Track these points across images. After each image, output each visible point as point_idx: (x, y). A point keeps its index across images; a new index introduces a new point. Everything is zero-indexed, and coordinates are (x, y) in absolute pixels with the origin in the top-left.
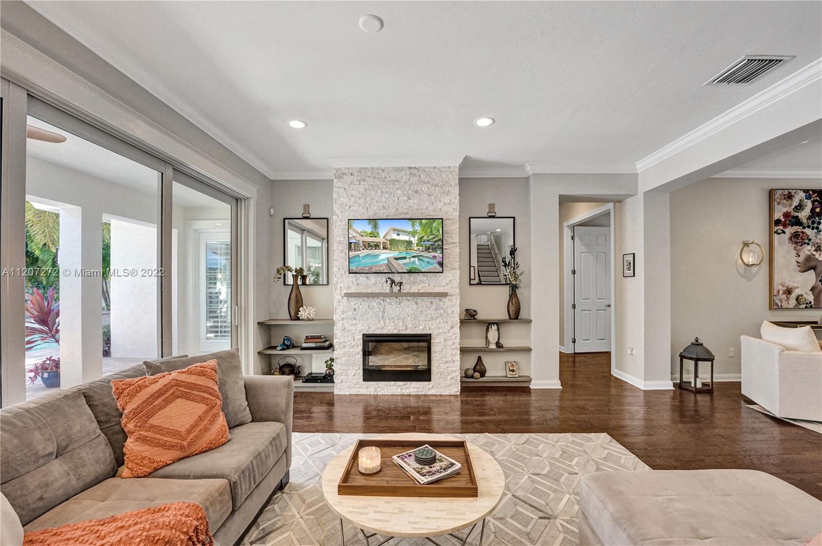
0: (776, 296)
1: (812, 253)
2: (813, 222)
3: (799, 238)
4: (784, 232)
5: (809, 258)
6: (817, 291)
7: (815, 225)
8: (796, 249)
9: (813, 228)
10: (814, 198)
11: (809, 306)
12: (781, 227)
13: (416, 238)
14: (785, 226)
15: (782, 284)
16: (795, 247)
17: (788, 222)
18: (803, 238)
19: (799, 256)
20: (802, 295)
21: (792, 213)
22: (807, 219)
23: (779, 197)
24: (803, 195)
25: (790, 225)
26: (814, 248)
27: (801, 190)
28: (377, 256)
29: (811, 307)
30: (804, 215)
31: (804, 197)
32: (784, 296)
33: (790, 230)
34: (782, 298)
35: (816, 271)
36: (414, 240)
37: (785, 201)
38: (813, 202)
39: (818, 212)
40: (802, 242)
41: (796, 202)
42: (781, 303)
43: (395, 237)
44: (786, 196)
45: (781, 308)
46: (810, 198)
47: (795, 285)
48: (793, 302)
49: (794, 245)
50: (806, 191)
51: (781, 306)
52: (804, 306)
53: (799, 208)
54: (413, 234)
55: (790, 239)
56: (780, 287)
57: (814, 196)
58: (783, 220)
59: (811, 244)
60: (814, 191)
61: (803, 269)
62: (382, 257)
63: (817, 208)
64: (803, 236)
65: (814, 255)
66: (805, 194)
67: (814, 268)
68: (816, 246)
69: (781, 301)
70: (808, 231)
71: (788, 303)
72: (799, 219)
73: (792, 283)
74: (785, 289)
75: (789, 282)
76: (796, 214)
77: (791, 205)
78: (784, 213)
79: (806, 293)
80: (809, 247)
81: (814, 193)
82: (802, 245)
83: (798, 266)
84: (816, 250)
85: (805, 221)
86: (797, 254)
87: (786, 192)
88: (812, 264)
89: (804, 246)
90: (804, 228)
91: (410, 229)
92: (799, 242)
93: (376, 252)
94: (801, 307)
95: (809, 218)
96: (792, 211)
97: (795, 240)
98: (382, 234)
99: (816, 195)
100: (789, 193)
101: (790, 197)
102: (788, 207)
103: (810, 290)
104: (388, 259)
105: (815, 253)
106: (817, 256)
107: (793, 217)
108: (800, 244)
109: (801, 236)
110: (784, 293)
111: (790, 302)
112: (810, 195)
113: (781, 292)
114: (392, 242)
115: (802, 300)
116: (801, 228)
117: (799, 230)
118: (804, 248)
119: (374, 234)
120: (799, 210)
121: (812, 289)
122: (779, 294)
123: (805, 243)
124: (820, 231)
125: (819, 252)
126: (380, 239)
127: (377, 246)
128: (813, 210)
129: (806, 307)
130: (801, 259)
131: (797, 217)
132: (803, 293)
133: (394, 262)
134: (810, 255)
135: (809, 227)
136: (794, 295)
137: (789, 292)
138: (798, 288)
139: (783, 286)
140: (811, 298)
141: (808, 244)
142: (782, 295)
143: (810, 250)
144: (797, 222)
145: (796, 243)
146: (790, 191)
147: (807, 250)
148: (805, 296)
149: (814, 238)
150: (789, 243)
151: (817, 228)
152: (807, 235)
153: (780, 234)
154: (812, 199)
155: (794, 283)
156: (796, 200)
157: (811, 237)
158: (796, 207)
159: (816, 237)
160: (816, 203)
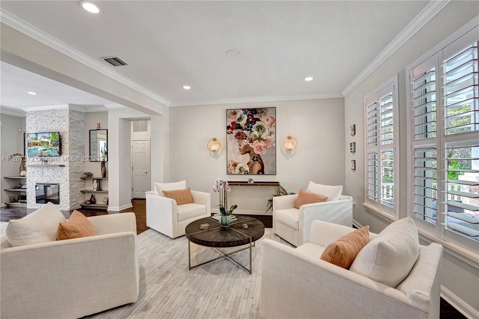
0: (228, 167)
1: (248, 144)
2: (248, 127)
3: (241, 136)
4: (232, 133)
5: (246, 147)
6: (250, 165)
7: (249, 128)
8: (239, 142)
9: (248, 130)
10: (248, 113)
11: (247, 173)
12: (230, 130)
13: (50, 140)
14: (232, 129)
15: (231, 161)
16: (238, 141)
17: (234, 127)
18: (243, 135)
19: (241, 145)
20: (242, 167)
21: (236, 122)
22: (245, 125)
23: (229, 113)
24: (242, 112)
25: (235, 129)
26: (249, 141)
27: (241, 109)
28: (37, 149)
29: (248, 174)
30: (243, 123)
31: (243, 113)
32: (233, 168)
33: (235, 132)
34: (232, 168)
35: (250, 154)
36: (50, 141)
37: (232, 116)
38: (248, 116)
39: (251, 121)
40: (242, 138)
41: (239, 116)
42: (231, 171)
43: (43, 140)
44: (233, 113)
45: (231, 174)
46: (246, 114)
47: (238, 161)
48: (237, 171)
49: (238, 140)
50: (244, 110)
51: (231, 173)
52: (244, 173)
53: (240, 119)
54: (49, 138)
55: (236, 136)
56: (231, 163)
57: (248, 112)
58: (231, 126)
59: (247, 139)
60: (248, 110)
61: (243, 153)
62: (39, 149)
63: (250, 119)
64: (242, 135)
65: (249, 145)
66: (243, 111)
67: (249, 152)
68: (250, 140)
69: (231, 170)
70: (245, 132)
71: (235, 171)
72: (240, 125)
73: (237, 160)
74: (233, 163)
75: (235, 160)
76: (238, 123)
77: (235, 118)
78: (232, 122)
79: (245, 166)
80: (246, 141)
81: (248, 111)
82: (242, 140)
83: (240, 151)
84: (250, 142)
85: (243, 126)
86: (239, 144)
87: (233, 111)
88: (248, 150)
89: (243, 140)
90: (243, 130)
91: (48, 136)
92: (241, 138)
93: (37, 147)
94: (242, 173)
95: (246, 124)
96: (236, 121)
97: (238, 137)
98: (39, 139)
99: (249, 111)
100: (235, 111)
101: (235, 113)
102: (234, 119)
103: (247, 164)
104: (41, 150)
105: (249, 144)
106: (251, 145)
107: (237, 124)
108: (241, 139)
109: (241, 134)
110: (233, 166)
111: (236, 171)
112: (246, 112)
113: (231, 165)
114: (42, 142)
115: (242, 170)
116: (241, 130)
117: (240, 131)
118: (243, 141)
119: (36, 139)
120: (240, 120)
121: (248, 164)
122: (230, 166)
123: (244, 139)
124: (252, 131)
125: (251, 143)
126: (38, 141)
127: (37, 144)
128: (248, 120)
129: (245, 174)
130: (242, 147)
131: (239, 124)
132: (243, 166)
133: (43, 152)
134: (246, 145)
135: (246, 129)
136: (238, 167)
137: (235, 165)
138: (240, 163)
139: (232, 162)
140: (247, 169)
141: (246, 139)
142: (231, 167)
143: (246, 142)
144: (240, 127)
145: (239, 138)
146: (235, 110)
147: (245, 142)
148: (244, 167)
149: (249, 135)
150: (235, 138)
151: (251, 130)
152: (245, 134)
153: (230, 134)
154: (247, 114)
155: (238, 160)
156: (239, 115)
157: (247, 135)
158: (238, 119)
159: (250, 135)
160: (250, 116)
